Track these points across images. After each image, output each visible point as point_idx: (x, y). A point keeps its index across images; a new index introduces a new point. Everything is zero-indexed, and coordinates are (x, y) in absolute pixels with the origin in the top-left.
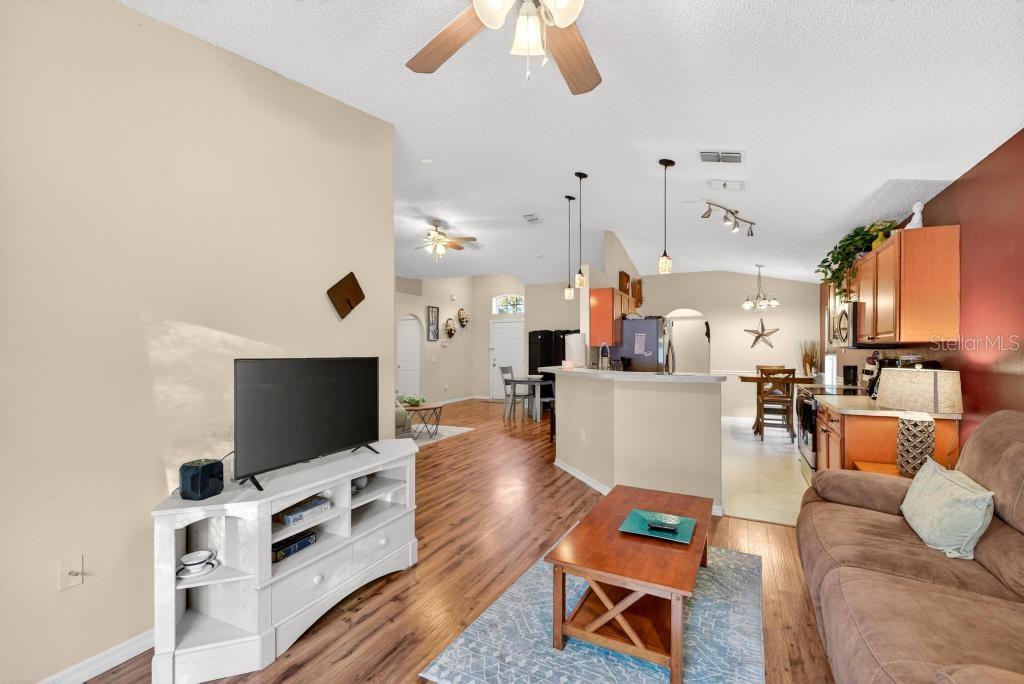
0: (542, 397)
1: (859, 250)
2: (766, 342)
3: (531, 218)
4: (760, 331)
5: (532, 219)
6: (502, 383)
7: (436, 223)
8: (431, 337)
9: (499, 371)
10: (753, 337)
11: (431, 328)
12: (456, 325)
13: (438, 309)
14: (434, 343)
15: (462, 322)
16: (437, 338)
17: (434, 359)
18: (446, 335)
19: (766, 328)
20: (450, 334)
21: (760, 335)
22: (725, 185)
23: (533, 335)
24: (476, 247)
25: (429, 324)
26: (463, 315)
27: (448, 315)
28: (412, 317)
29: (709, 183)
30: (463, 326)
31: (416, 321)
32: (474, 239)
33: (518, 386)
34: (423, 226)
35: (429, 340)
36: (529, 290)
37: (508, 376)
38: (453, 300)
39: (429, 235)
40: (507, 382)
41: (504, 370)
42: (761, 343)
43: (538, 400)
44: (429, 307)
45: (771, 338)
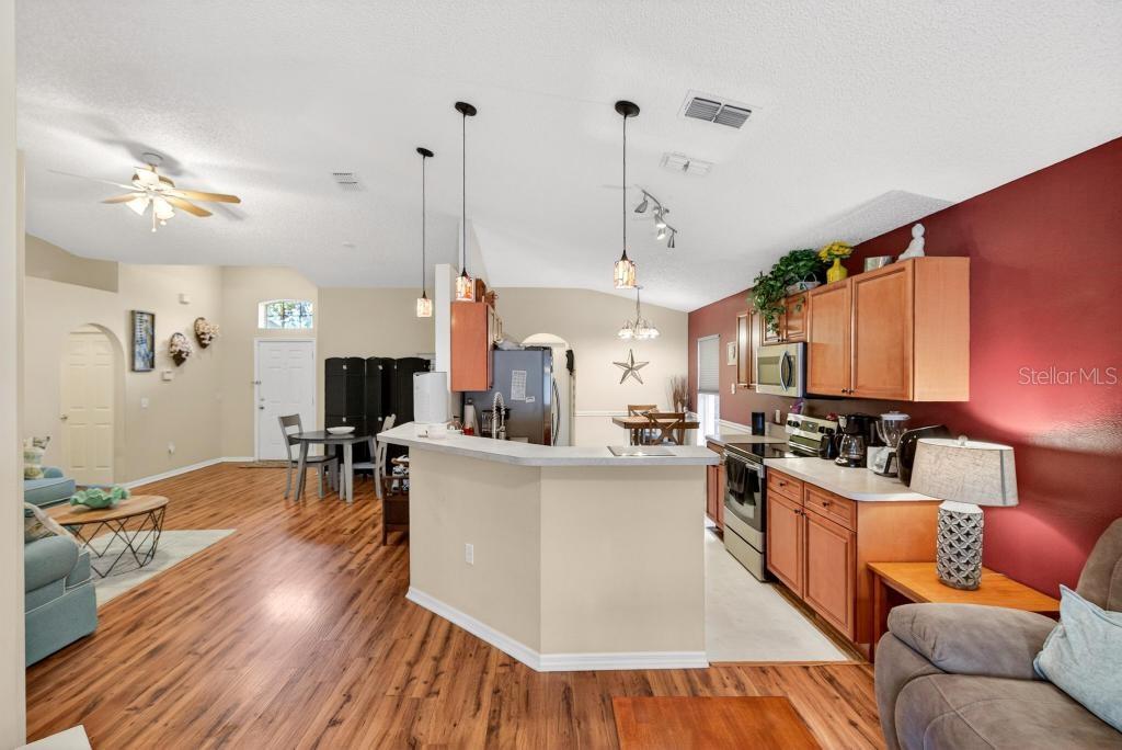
0: (355, 461)
1: (801, 278)
2: (635, 376)
3: (344, 179)
4: (630, 364)
5: (346, 181)
6: (283, 442)
7: (151, 157)
8: (139, 364)
9: (277, 424)
10: (622, 371)
11: (137, 349)
12: (190, 345)
13: (153, 316)
14: (147, 375)
15: (201, 340)
16: (152, 366)
17: (145, 402)
18: (172, 362)
19: (635, 360)
20: (179, 359)
21: (630, 368)
22: (686, 166)
23: (332, 365)
24: (236, 216)
25: (133, 342)
26: (202, 327)
27: (172, 326)
28: (96, 330)
29: (666, 160)
30: (204, 346)
31: (104, 337)
32: (236, 200)
33: (311, 445)
34: (122, 161)
35: (133, 369)
36: (326, 296)
37: (293, 430)
38: (183, 303)
39: (136, 177)
40: (291, 441)
41: (286, 421)
42: (630, 378)
43: (348, 466)
44: (133, 313)
45: (640, 372)
